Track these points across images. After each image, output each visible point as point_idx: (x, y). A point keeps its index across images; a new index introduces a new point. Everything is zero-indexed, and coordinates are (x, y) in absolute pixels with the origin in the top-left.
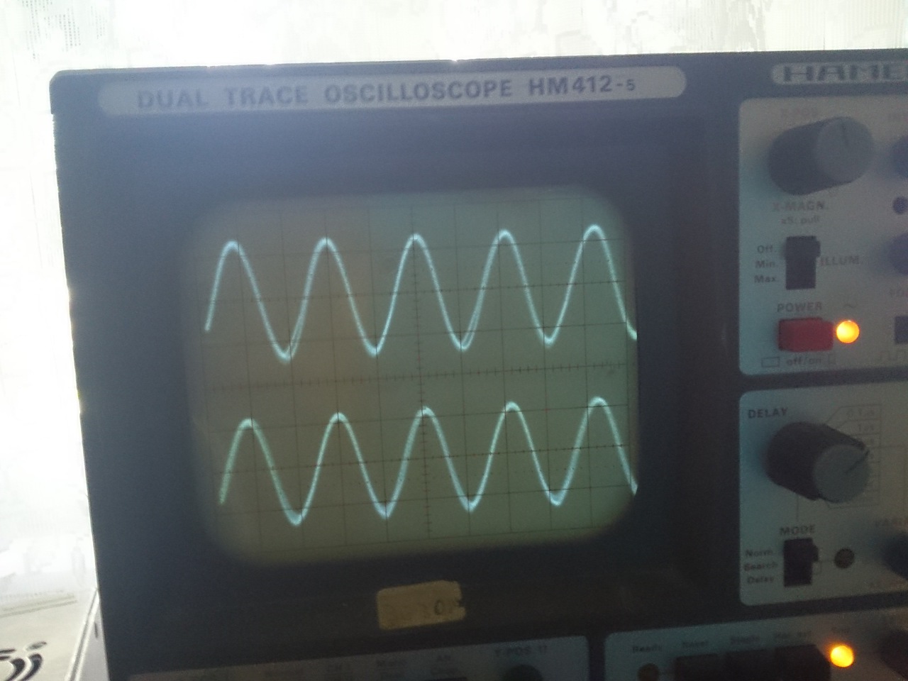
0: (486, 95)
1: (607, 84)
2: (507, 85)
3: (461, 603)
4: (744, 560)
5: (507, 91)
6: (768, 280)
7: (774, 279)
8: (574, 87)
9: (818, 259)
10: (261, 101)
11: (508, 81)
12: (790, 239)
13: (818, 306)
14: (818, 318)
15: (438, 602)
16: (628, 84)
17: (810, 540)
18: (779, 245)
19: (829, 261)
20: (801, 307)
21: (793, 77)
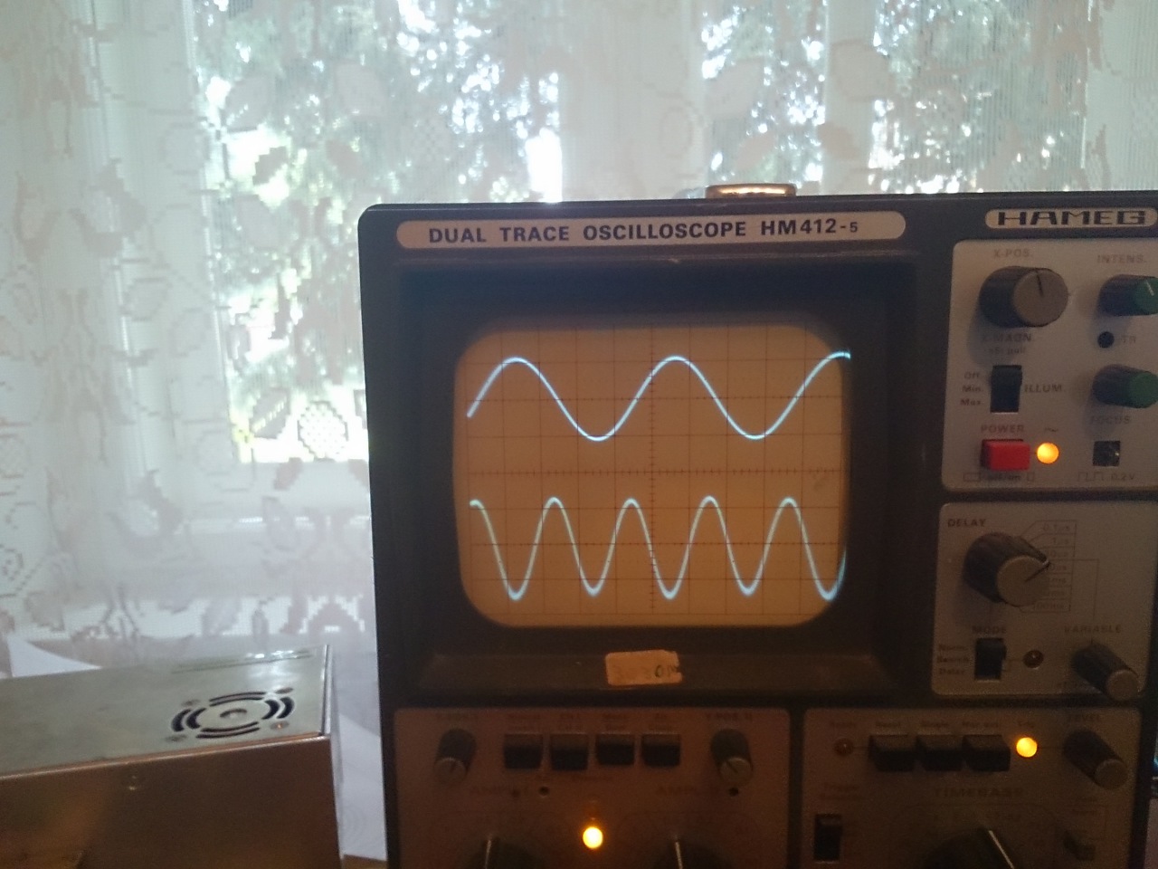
0: (723, 234)
1: (832, 226)
2: (741, 226)
3: (679, 669)
4: (937, 653)
5: (741, 232)
6: (973, 403)
7: (979, 403)
8: (802, 229)
9: (1022, 388)
10: (530, 238)
11: (744, 223)
12: (995, 367)
13: (1020, 428)
14: (1022, 440)
15: (659, 667)
16: (852, 227)
17: (1000, 640)
18: (986, 372)
19: (1034, 388)
20: (1003, 429)
21: (1006, 221)
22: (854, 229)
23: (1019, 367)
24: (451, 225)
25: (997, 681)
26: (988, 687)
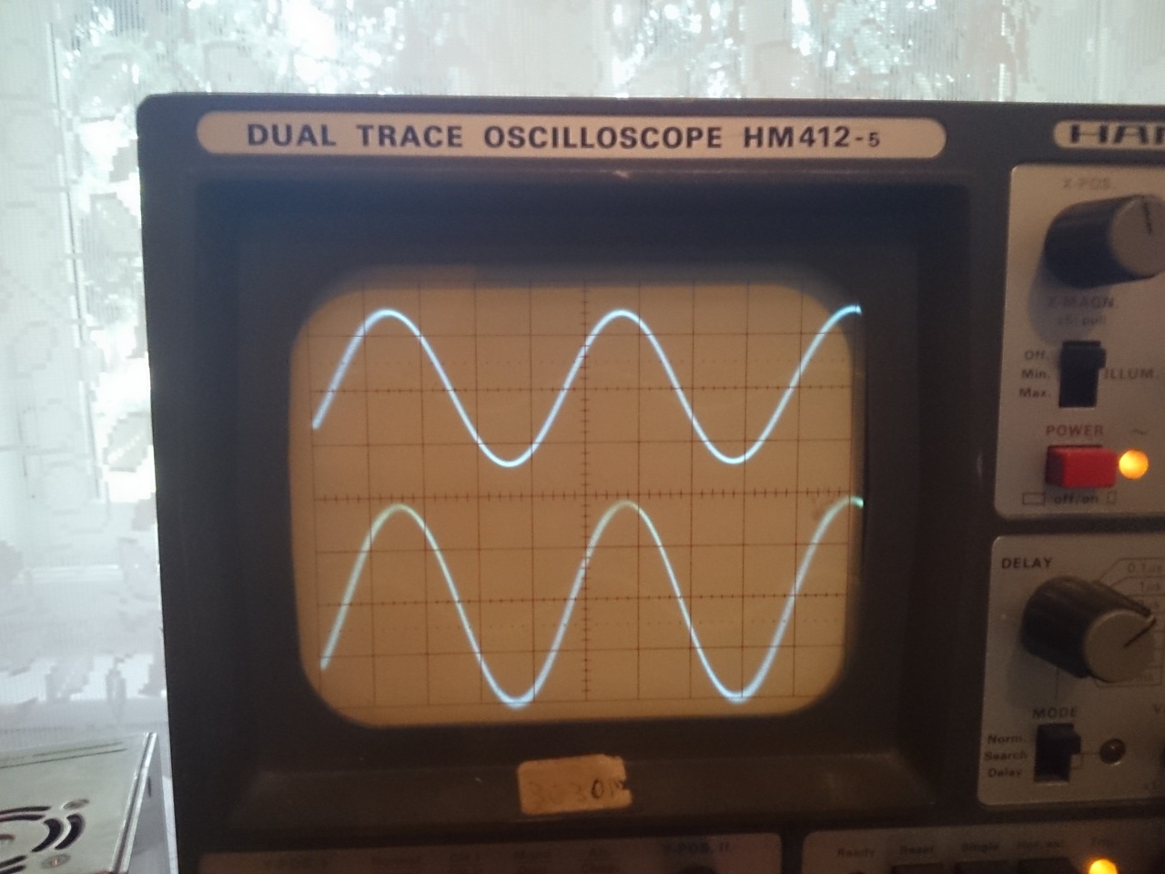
0: (689, 144)
1: (844, 138)
2: (715, 133)
3: (626, 785)
4: (985, 747)
5: (714, 142)
6: (1036, 394)
7: (1044, 393)
9: (1101, 373)
10: (403, 142)
11: (718, 129)
12: (1067, 345)
13: (1099, 430)
14: (1098, 446)
15: (596, 782)
16: (871, 139)
17: (1071, 726)
18: (1053, 350)
19: (1116, 374)
20: (1075, 431)
21: (1082, 138)
22: (874, 142)
23: (1096, 344)
24: (281, 119)
25: (1066, 784)
26: (1053, 792)
